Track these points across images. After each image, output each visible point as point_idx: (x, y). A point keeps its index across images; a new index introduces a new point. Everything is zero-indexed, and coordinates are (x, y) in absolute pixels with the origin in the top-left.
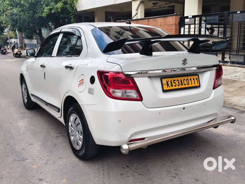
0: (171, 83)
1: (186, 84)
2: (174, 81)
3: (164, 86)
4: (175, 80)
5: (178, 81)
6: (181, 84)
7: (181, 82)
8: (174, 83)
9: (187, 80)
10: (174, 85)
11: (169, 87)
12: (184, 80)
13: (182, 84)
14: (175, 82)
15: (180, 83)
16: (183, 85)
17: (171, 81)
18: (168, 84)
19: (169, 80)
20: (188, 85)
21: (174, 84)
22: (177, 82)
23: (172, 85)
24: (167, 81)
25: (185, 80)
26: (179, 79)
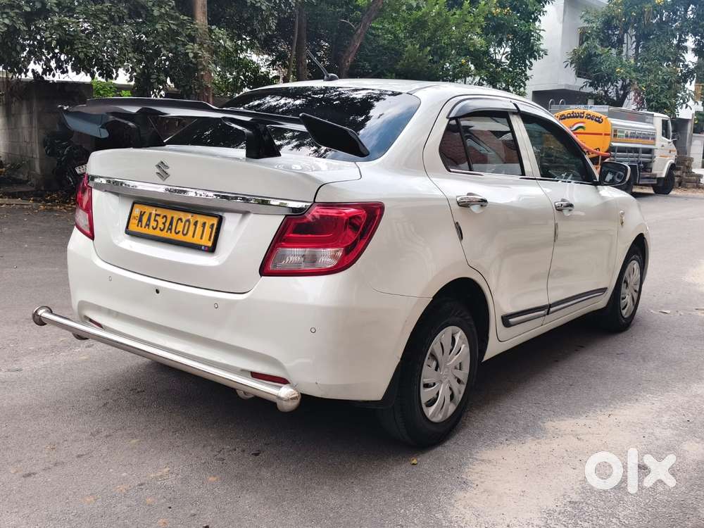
0: (149, 219)
1: (179, 232)
2: (157, 215)
3: (132, 221)
4: (159, 215)
5: (165, 218)
6: (169, 229)
7: (171, 224)
8: (155, 220)
9: (187, 223)
10: (153, 227)
11: (141, 226)
12: (180, 221)
13: (171, 229)
14: (158, 218)
15: (167, 224)
16: (171, 232)
17: (150, 214)
18: (140, 220)
19: (148, 210)
20: (184, 235)
21: (153, 224)
22: (161, 220)
23: (148, 225)
24: (141, 212)
25: (182, 222)
26: (170, 213)
